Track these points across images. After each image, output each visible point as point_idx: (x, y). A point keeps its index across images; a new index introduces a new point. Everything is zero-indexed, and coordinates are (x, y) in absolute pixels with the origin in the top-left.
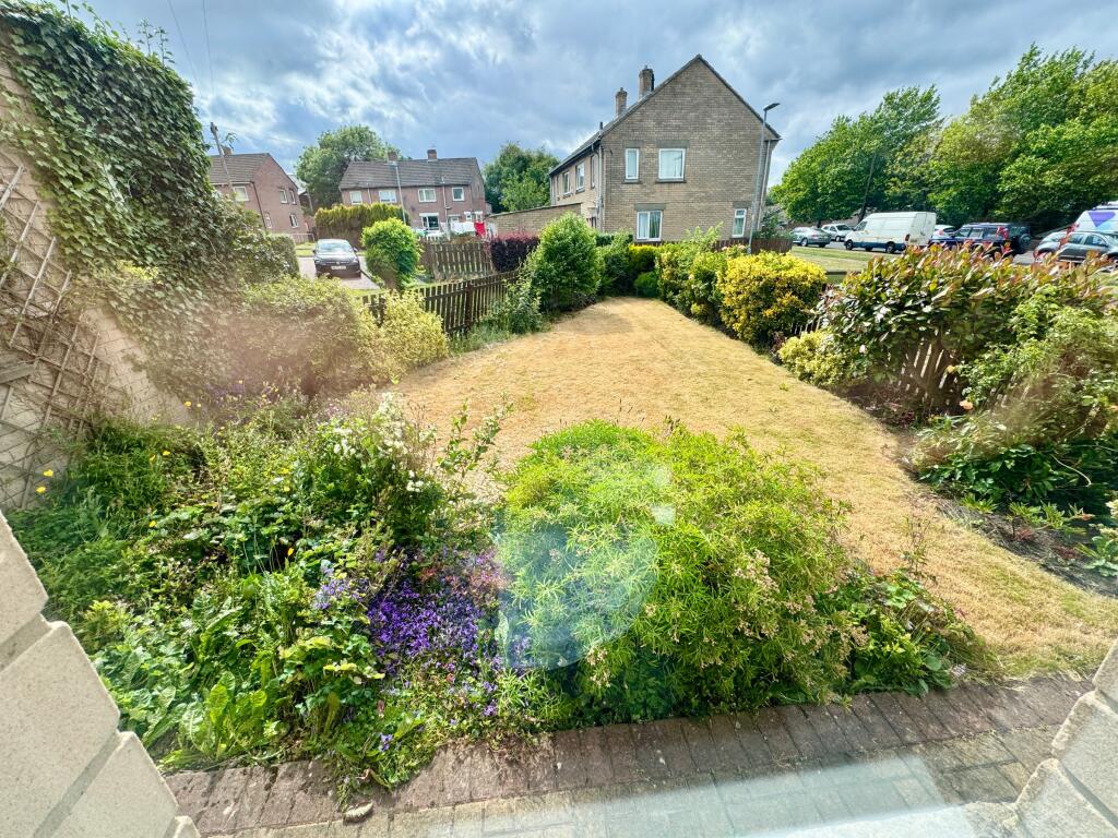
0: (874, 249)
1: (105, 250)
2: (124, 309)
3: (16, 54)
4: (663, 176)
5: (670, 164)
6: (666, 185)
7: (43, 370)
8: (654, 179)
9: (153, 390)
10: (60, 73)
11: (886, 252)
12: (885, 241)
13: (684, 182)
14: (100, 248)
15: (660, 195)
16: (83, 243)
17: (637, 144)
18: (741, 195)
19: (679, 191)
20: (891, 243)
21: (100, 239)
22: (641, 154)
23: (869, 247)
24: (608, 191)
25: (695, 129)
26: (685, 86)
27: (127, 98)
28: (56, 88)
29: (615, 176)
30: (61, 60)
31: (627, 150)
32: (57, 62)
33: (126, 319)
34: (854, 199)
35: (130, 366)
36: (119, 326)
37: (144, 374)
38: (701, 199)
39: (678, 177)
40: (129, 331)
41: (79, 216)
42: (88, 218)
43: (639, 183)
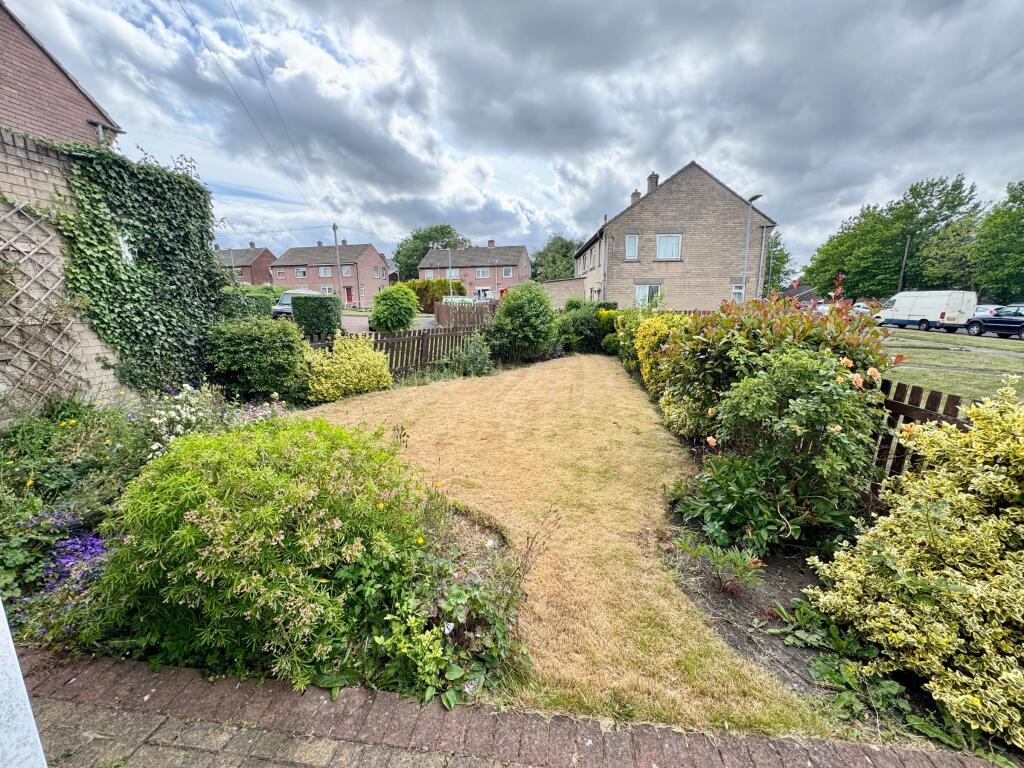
0: (908, 326)
1: (99, 287)
2: (104, 326)
3: (72, 173)
4: (661, 256)
5: (668, 247)
6: (662, 264)
7: (25, 358)
8: (652, 259)
9: (117, 384)
10: (102, 184)
11: (919, 329)
12: (918, 319)
13: (681, 261)
14: (95, 286)
15: (659, 272)
16: (83, 281)
17: (637, 232)
18: (738, 272)
19: (677, 268)
20: (923, 321)
21: (99, 280)
22: (640, 239)
23: (902, 325)
24: (610, 268)
25: (690, 219)
26: (680, 185)
27: (150, 198)
28: (95, 193)
29: (616, 257)
30: (104, 177)
31: (627, 236)
32: (101, 178)
33: (105, 333)
34: (885, 279)
35: (101, 364)
36: (99, 337)
37: (112, 371)
38: (698, 276)
39: (674, 257)
40: (107, 342)
41: (85, 266)
42: (92, 267)
43: (639, 261)
